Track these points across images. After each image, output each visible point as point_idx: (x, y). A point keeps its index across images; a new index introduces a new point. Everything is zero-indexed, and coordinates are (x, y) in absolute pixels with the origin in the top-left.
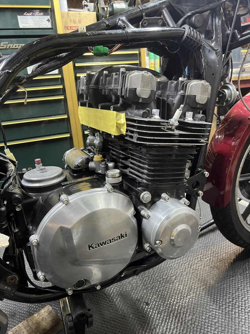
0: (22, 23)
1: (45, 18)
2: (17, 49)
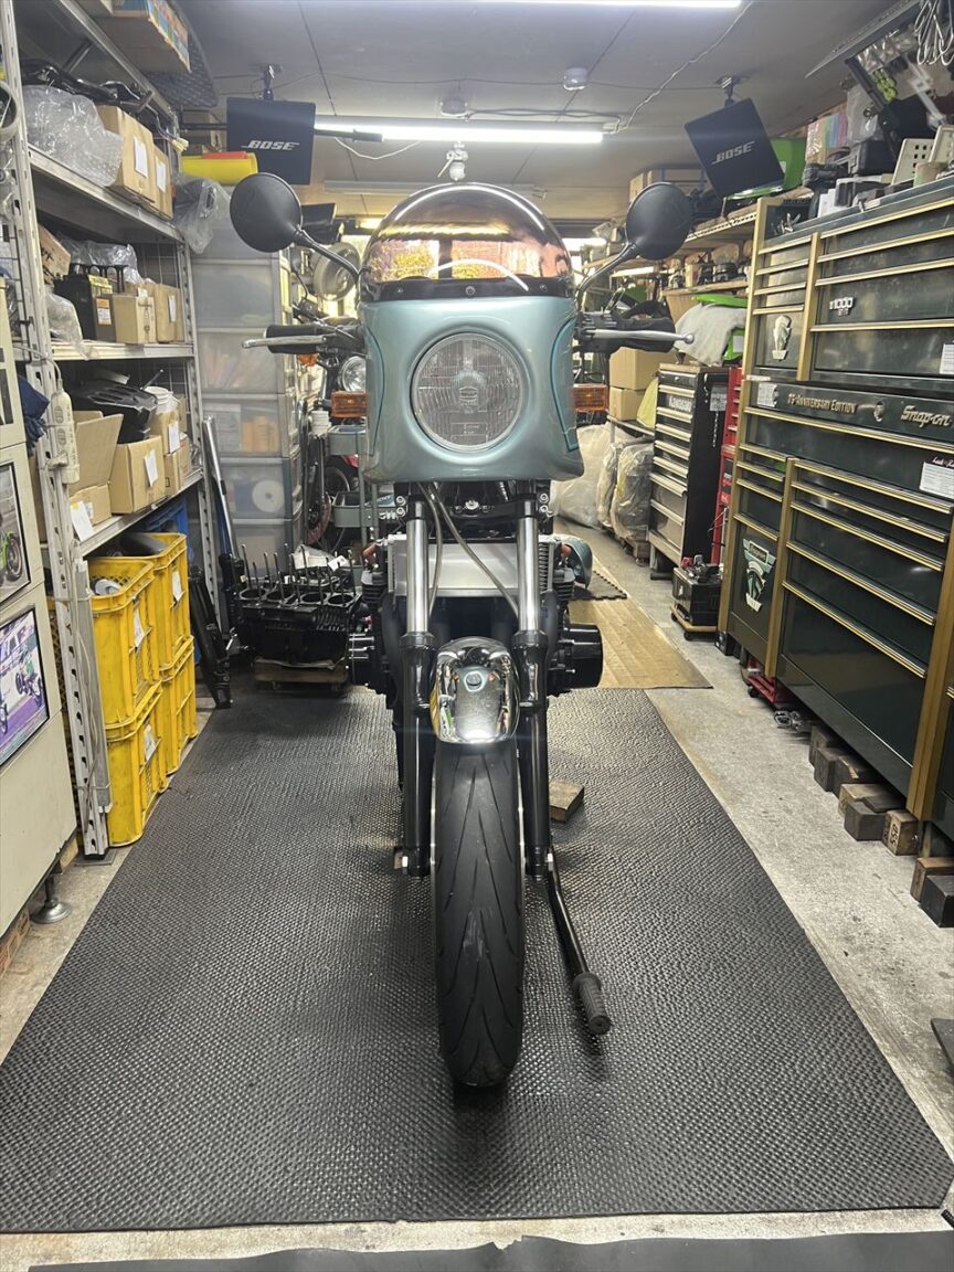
0: (945, 363)
2: (920, 423)
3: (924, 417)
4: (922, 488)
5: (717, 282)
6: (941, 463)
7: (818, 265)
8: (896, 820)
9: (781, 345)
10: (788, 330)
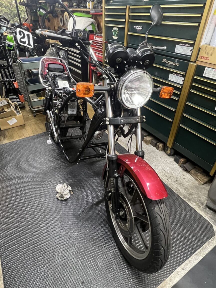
0: (177, 50)
1: (189, 49)
2: (169, 64)
3: (170, 62)
4: (169, 79)
5: (75, 8)
7: (129, 15)
8: (161, 145)
9: (115, 35)
10: (118, 31)
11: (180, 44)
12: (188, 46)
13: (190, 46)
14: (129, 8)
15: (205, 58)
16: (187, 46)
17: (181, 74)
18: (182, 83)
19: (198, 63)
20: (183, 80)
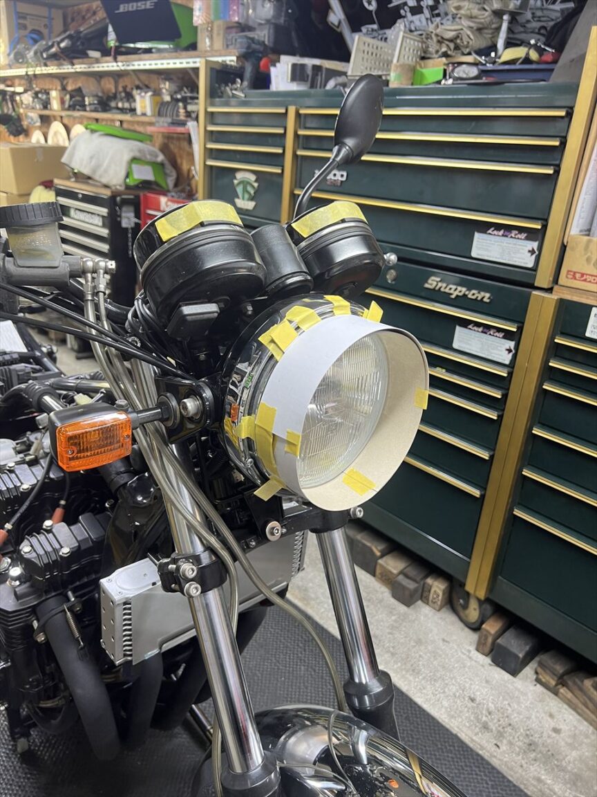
0: (478, 248)
1: (526, 246)
2: (451, 294)
3: (456, 289)
4: (455, 345)
5: (91, 111)
6: (481, 329)
7: (296, 136)
8: (438, 587)
9: (246, 196)
10: (256, 185)
11: (490, 231)
12: (519, 236)
13: (527, 238)
14: (298, 115)
15: (589, 278)
16: (515, 238)
17: (499, 330)
18: (506, 359)
19: (563, 293)
20: (510, 351)
